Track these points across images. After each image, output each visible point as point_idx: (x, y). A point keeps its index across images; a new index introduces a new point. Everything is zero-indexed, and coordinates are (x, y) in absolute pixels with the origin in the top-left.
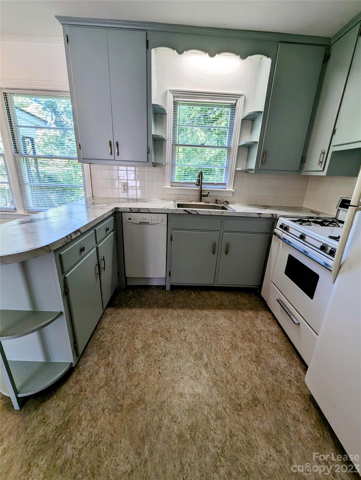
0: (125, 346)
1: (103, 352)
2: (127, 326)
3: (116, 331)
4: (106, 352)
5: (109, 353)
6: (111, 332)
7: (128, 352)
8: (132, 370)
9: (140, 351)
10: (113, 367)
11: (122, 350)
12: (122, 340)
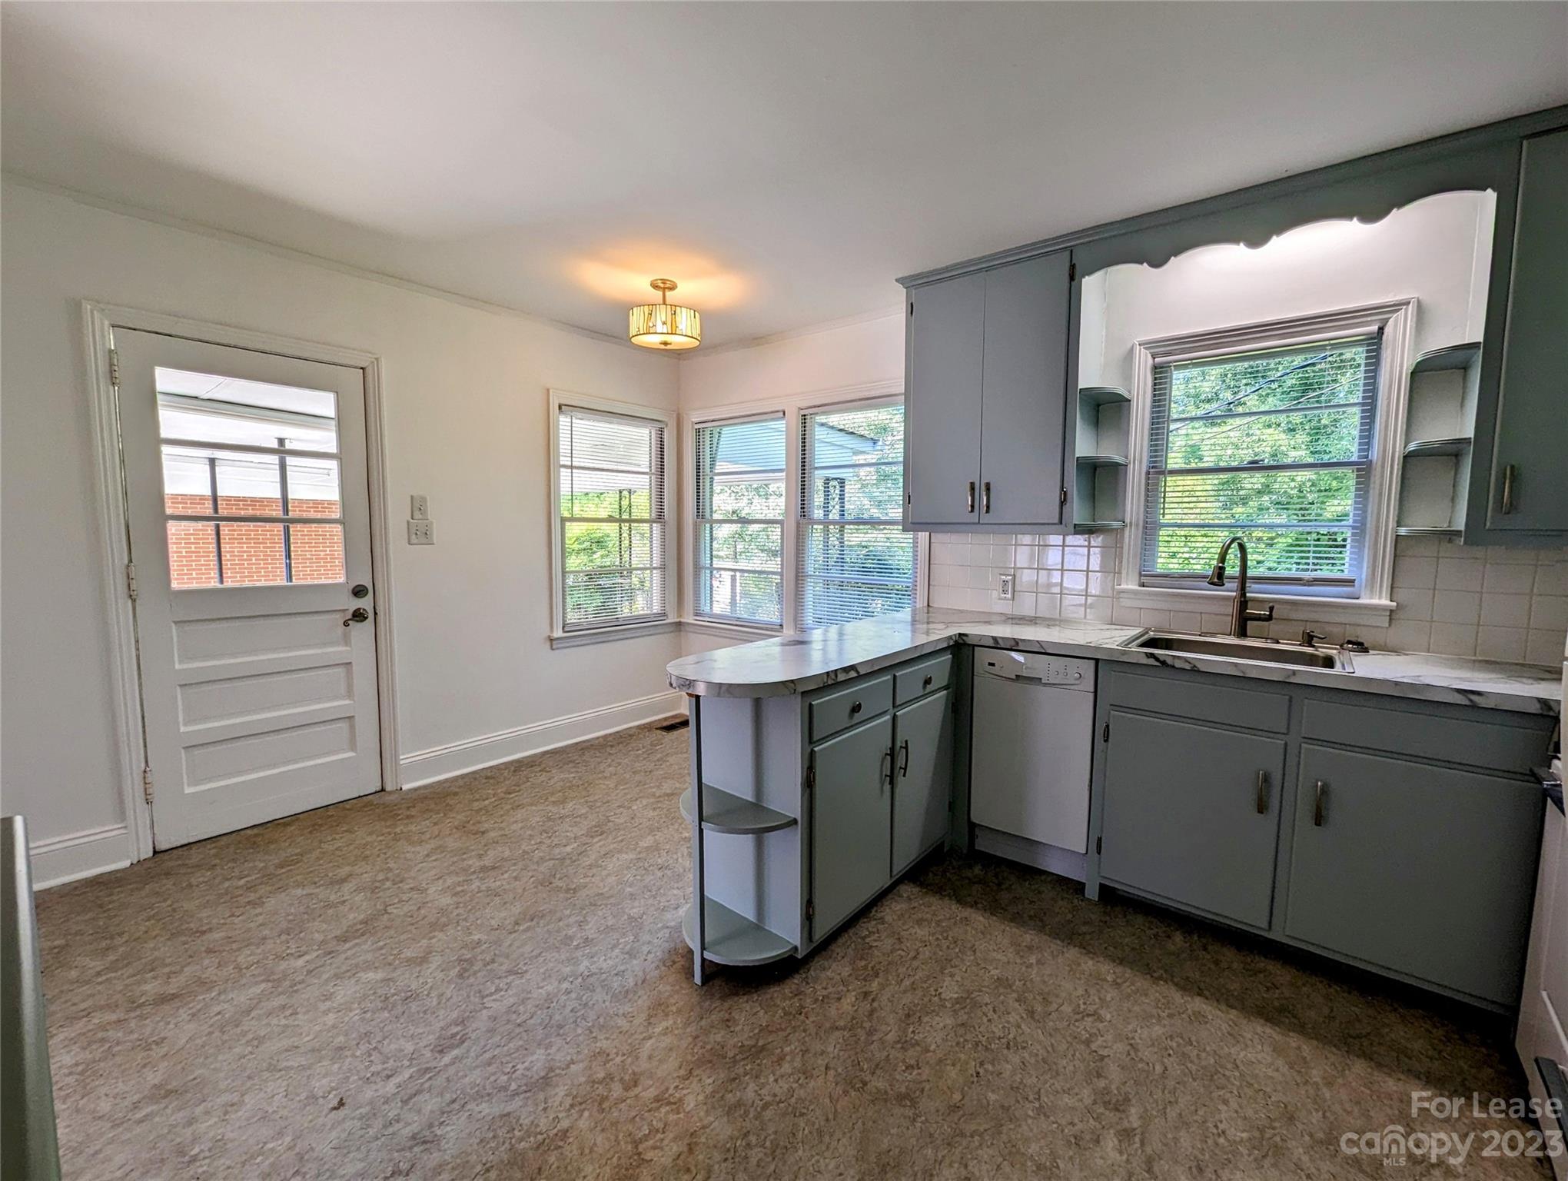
0: (917, 977)
1: (865, 968)
2: (937, 939)
3: (907, 939)
4: (870, 968)
5: (877, 975)
6: (896, 936)
7: (919, 993)
8: (913, 1032)
9: (948, 1005)
10: (875, 1004)
11: (907, 983)
12: (915, 963)
